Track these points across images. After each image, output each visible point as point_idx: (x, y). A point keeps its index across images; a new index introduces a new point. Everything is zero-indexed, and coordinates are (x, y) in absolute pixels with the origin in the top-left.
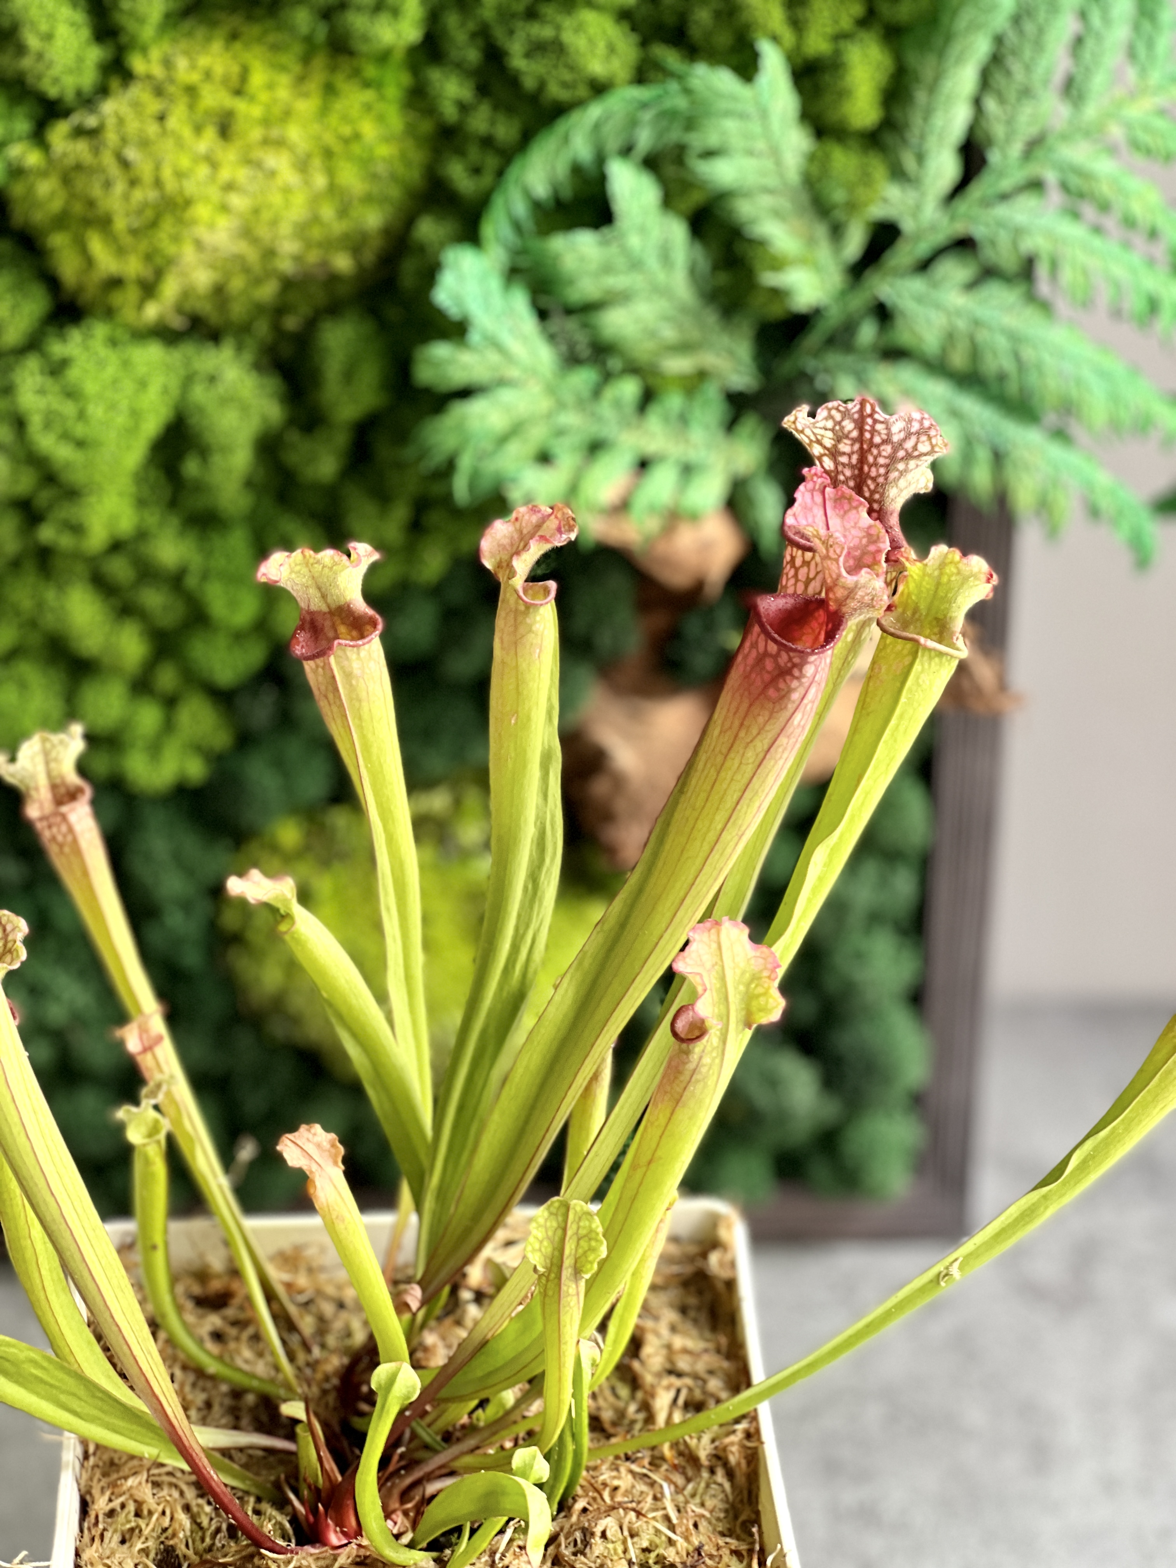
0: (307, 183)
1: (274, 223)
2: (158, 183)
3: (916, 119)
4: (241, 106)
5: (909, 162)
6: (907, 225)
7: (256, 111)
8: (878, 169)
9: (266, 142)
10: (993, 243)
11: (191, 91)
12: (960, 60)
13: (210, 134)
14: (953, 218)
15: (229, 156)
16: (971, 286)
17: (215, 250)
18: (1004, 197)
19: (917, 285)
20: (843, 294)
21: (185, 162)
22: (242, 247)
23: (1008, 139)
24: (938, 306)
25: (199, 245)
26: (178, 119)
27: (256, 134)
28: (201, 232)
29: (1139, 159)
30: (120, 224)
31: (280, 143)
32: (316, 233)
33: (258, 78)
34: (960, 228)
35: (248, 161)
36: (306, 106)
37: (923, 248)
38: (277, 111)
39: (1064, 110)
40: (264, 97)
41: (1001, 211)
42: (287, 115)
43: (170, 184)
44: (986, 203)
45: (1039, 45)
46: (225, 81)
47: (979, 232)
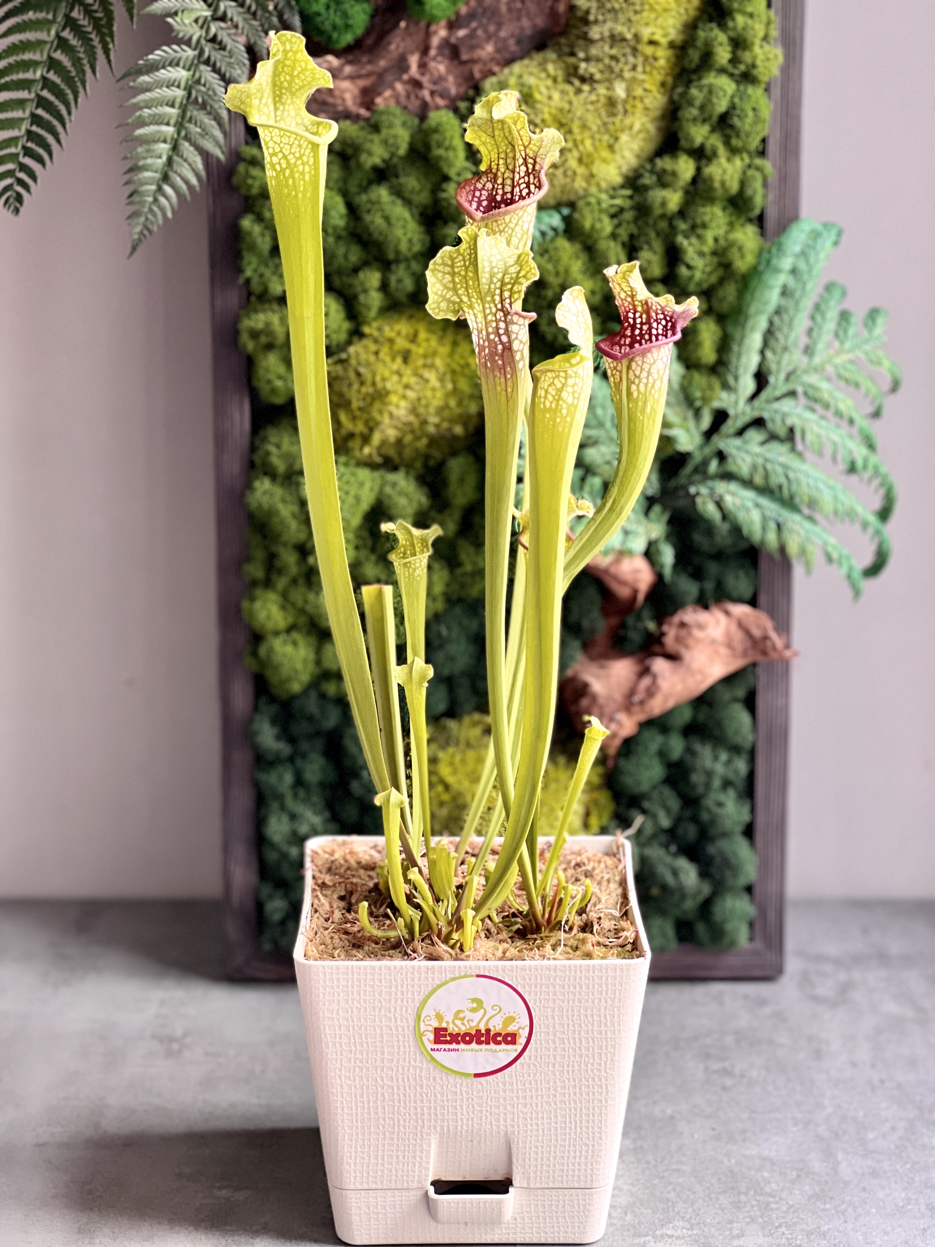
0: (443, 387)
1: (427, 406)
2: (374, 384)
3: (733, 359)
4: (413, 347)
5: (731, 380)
6: (731, 412)
7: (421, 351)
8: (716, 383)
9: (425, 366)
10: (773, 421)
11: (391, 341)
12: (753, 329)
13: (399, 360)
14: (753, 409)
15: (407, 371)
16: (763, 443)
17: (398, 419)
18: (778, 399)
19: (737, 442)
20: (701, 447)
21: (387, 374)
22: (412, 418)
23: (778, 371)
24: (747, 452)
25: (391, 415)
26: (384, 354)
27: (420, 362)
28: (392, 408)
29: (842, 384)
30: (355, 404)
31: (432, 366)
32: (446, 413)
33: (422, 335)
34: (756, 414)
35: (416, 374)
36: (444, 350)
37: (740, 423)
38: (430, 351)
39: (805, 360)
40: (424, 344)
41: (776, 405)
42: (434, 354)
43: (380, 385)
44: (768, 401)
45: (790, 324)
46: (407, 337)
47: (766, 415)
